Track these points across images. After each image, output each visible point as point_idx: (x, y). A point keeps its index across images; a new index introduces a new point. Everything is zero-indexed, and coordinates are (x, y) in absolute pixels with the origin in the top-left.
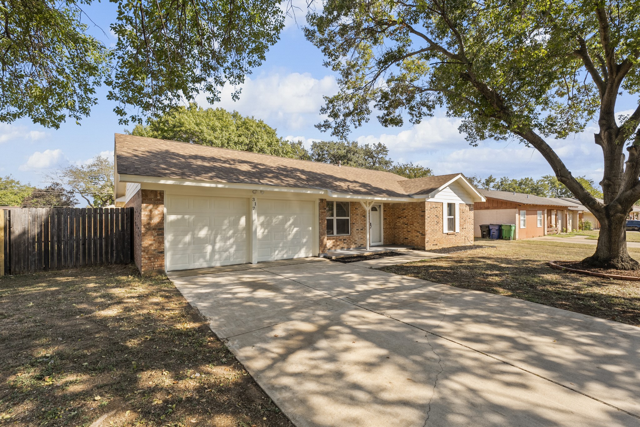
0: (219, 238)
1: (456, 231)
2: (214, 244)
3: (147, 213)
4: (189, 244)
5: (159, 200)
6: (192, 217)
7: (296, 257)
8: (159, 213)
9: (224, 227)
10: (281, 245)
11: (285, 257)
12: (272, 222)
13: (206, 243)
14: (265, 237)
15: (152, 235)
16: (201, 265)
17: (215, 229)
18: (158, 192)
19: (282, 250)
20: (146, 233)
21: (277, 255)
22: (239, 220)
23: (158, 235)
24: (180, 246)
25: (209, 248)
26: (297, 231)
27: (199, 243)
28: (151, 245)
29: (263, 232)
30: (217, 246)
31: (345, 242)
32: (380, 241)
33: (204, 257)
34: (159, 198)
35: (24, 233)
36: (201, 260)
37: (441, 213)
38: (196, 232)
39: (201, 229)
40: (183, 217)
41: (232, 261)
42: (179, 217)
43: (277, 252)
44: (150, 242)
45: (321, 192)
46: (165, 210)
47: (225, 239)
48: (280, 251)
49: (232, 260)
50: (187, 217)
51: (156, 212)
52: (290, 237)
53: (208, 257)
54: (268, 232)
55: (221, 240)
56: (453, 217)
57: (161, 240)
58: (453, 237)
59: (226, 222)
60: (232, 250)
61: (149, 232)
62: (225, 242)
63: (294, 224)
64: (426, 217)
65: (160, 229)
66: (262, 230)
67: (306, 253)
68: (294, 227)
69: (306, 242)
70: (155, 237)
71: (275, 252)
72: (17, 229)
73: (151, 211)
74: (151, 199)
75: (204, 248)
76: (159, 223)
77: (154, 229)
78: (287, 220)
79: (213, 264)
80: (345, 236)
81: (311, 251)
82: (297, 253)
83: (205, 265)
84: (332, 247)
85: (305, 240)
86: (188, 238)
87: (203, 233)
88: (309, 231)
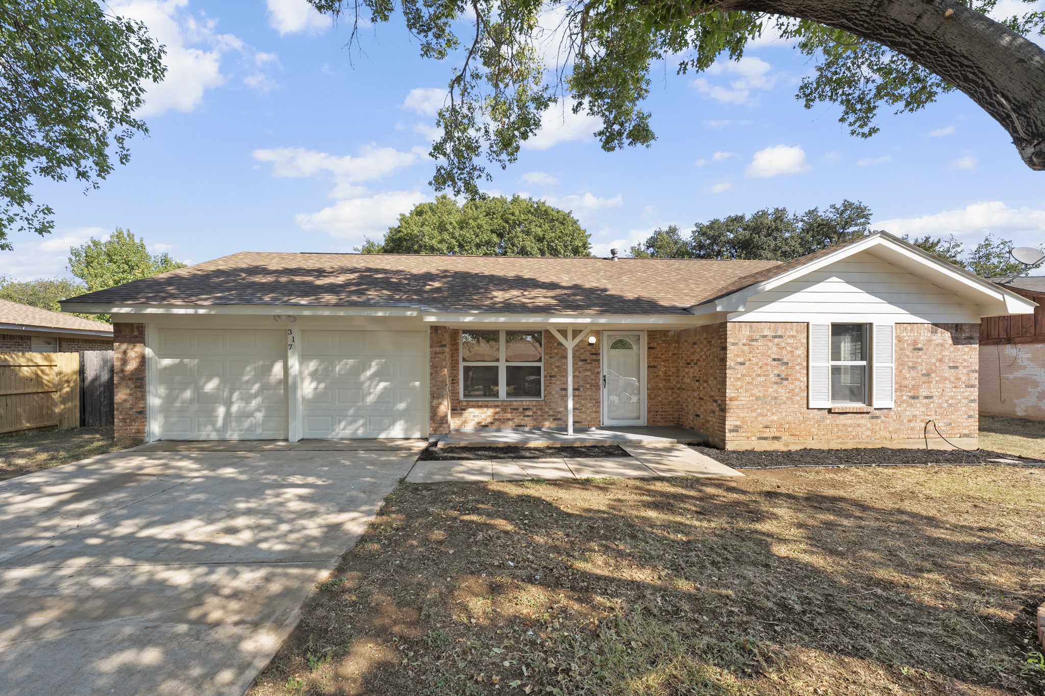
0: (236, 395)
1: (876, 404)
2: (228, 404)
3: (120, 356)
4: (191, 401)
5: (136, 337)
6: (196, 361)
7: (382, 436)
8: (136, 355)
9: (245, 378)
10: (351, 412)
11: (360, 433)
12: (333, 370)
13: (216, 403)
14: (319, 397)
15: (127, 387)
16: (208, 435)
17: (231, 382)
18: (135, 326)
19: (354, 421)
20: (119, 383)
21: (343, 431)
22: (272, 366)
23: (136, 387)
24: (178, 405)
25: (221, 411)
26: (385, 388)
27: (206, 403)
28: (125, 401)
29: (316, 389)
30: (235, 408)
31: (528, 413)
32: (638, 418)
33: (213, 423)
34: (136, 333)
35: (96, 378)
36: (209, 428)
37: (801, 352)
38: (201, 383)
39: (209, 380)
40: (181, 361)
41: (259, 433)
42: (177, 361)
43: (343, 424)
44: (124, 397)
45: (409, 313)
46: (148, 352)
47: (247, 398)
48: (350, 423)
49: (259, 431)
50: (186, 361)
51: (132, 354)
52: (370, 399)
53: (220, 423)
54: (325, 388)
55: (241, 399)
56: (864, 363)
57: (139, 394)
58: (864, 420)
59: (248, 368)
60: (259, 416)
61: (124, 383)
62: (248, 403)
63: (379, 375)
64: (729, 363)
65: (138, 379)
66: (314, 385)
67: (406, 430)
68: (380, 381)
69: (407, 410)
70: (131, 390)
71: (339, 423)
72: (90, 374)
73: (125, 352)
74: (125, 336)
75: (214, 410)
76: (136, 369)
77: (130, 379)
78: (365, 367)
79: (228, 436)
80: (526, 401)
81: (418, 427)
82: (385, 430)
83: (214, 436)
84: (492, 423)
85: (402, 406)
86: (188, 394)
87: (211, 386)
88: (414, 388)
